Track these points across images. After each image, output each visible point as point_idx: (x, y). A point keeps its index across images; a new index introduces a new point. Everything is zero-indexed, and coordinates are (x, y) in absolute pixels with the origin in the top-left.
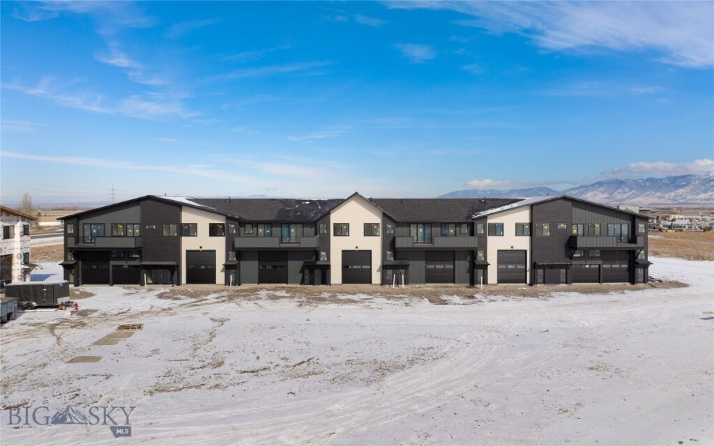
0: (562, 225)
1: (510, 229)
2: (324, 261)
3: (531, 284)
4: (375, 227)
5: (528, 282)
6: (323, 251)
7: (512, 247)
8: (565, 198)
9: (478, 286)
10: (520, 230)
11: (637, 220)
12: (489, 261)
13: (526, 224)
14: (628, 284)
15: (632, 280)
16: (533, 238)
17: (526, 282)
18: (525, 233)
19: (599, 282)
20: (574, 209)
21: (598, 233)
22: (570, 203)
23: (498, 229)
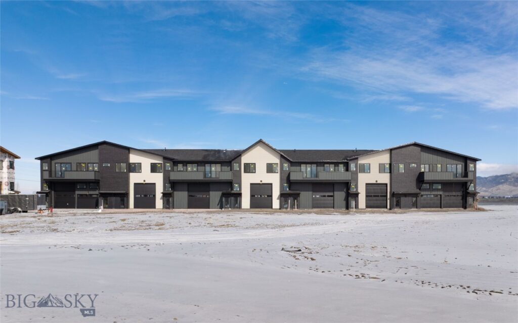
0: (413, 165)
1: (375, 168)
2: (237, 191)
3: (390, 209)
4: (275, 166)
5: (388, 207)
6: (236, 184)
7: (377, 181)
8: (416, 145)
9: (352, 209)
10: (382, 169)
11: (468, 162)
12: (359, 191)
13: (387, 164)
14: (463, 209)
15: (465, 207)
16: (392, 175)
17: (387, 208)
18: (386, 171)
19: (441, 208)
20: (422, 153)
21: (440, 171)
22: (419, 149)
23: (366, 168)
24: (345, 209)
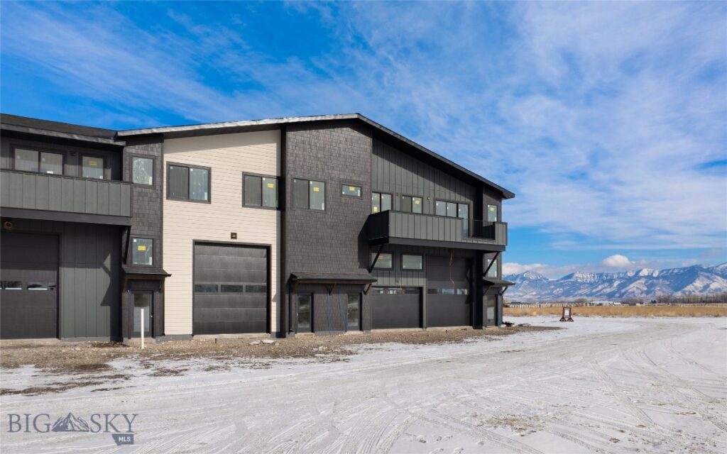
0: (352, 189)
1: (227, 186)
3: (281, 335)
5: (274, 327)
7: (234, 235)
8: (359, 124)
9: (134, 340)
10: (251, 191)
11: (486, 197)
12: (167, 267)
13: (269, 177)
14: (470, 328)
15: (476, 320)
16: (288, 213)
17: (268, 330)
18: (265, 201)
19: (421, 326)
21: (419, 211)
22: (365, 141)
23: (197, 182)
24: (107, 340)
